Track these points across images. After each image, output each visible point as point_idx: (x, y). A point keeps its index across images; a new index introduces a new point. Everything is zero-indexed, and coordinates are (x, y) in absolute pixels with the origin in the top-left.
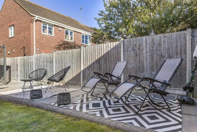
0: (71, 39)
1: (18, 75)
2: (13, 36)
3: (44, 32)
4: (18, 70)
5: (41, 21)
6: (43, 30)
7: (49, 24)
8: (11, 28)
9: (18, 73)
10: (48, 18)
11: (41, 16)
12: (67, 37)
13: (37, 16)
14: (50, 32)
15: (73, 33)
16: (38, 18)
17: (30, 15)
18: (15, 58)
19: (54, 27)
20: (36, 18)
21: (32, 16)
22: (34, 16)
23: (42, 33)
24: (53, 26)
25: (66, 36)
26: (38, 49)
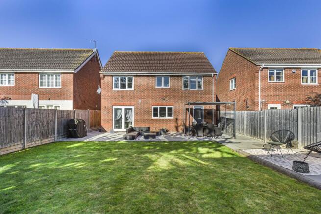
0: (312, 81)
1: (243, 129)
2: (233, 89)
3: (270, 80)
4: (243, 124)
5: (267, 68)
6: (270, 77)
7: (277, 69)
8: (232, 81)
9: (243, 127)
10: (277, 62)
11: (267, 62)
12: (305, 80)
13: (263, 64)
14: (278, 78)
15: (317, 71)
16: (264, 65)
17: (256, 65)
18: (240, 112)
19: (284, 71)
20: (263, 66)
21: (258, 65)
22: (260, 65)
23: (269, 81)
24: (282, 70)
25: (303, 78)
26: (264, 101)
